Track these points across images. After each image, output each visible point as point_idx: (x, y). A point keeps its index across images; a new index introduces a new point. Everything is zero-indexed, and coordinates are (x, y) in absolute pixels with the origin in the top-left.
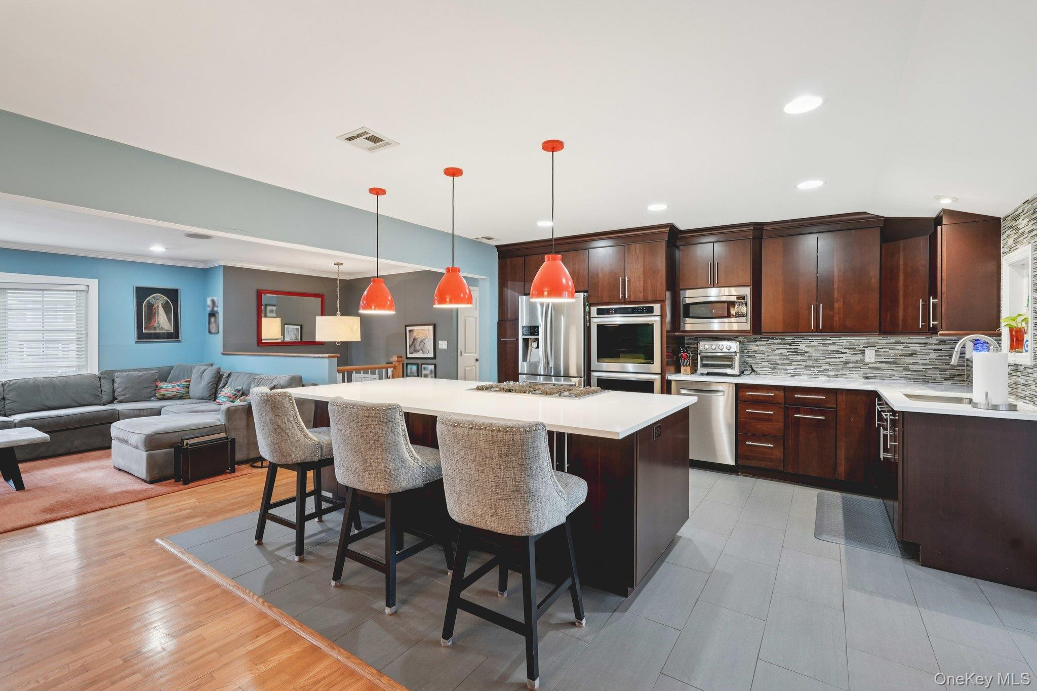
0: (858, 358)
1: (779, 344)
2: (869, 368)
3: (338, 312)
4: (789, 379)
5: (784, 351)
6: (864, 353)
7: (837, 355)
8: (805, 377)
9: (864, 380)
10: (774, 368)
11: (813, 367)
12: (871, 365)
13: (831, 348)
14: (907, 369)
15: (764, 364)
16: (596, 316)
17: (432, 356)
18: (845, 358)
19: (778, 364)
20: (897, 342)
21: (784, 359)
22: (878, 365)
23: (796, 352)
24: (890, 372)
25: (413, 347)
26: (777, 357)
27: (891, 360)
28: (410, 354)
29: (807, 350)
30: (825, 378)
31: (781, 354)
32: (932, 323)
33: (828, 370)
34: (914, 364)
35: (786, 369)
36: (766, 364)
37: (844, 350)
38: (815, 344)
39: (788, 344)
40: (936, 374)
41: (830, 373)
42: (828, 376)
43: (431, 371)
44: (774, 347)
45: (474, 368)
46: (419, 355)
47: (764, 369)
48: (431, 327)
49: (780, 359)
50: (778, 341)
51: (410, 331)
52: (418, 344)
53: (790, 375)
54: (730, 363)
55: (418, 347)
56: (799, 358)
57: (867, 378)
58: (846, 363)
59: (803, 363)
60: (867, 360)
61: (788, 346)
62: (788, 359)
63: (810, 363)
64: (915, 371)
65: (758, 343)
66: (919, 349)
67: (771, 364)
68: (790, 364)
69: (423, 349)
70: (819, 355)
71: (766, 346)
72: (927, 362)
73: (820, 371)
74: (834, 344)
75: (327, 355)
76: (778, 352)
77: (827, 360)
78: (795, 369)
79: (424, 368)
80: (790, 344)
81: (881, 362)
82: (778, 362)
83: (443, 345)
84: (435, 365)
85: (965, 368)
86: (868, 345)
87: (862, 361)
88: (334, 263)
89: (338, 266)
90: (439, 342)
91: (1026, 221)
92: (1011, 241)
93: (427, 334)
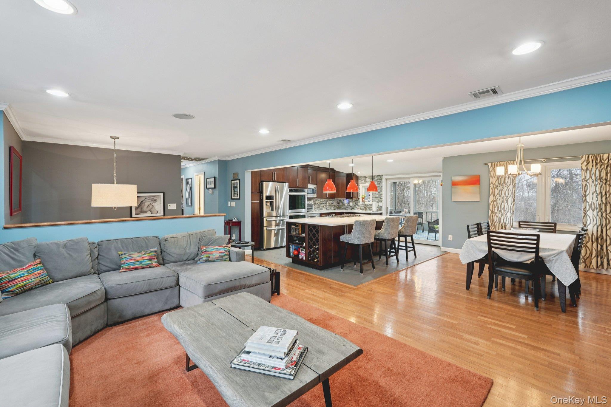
0: (325, 205)
2: (327, 207)
8: (317, 211)
13: (322, 202)
16: (290, 192)
24: (330, 208)
28: (136, 214)
30: (320, 210)
32: (352, 196)
34: (333, 205)
40: (335, 208)
42: (321, 210)
48: (162, 195)
56: (316, 205)
57: (327, 209)
63: (318, 206)
69: (152, 210)
74: (322, 201)
83: (171, 206)
85: (339, 206)
86: (327, 201)
87: (326, 205)
88: (111, 137)
89: (115, 140)
90: (169, 204)
91: (369, 179)
92: (363, 181)
93: (156, 199)
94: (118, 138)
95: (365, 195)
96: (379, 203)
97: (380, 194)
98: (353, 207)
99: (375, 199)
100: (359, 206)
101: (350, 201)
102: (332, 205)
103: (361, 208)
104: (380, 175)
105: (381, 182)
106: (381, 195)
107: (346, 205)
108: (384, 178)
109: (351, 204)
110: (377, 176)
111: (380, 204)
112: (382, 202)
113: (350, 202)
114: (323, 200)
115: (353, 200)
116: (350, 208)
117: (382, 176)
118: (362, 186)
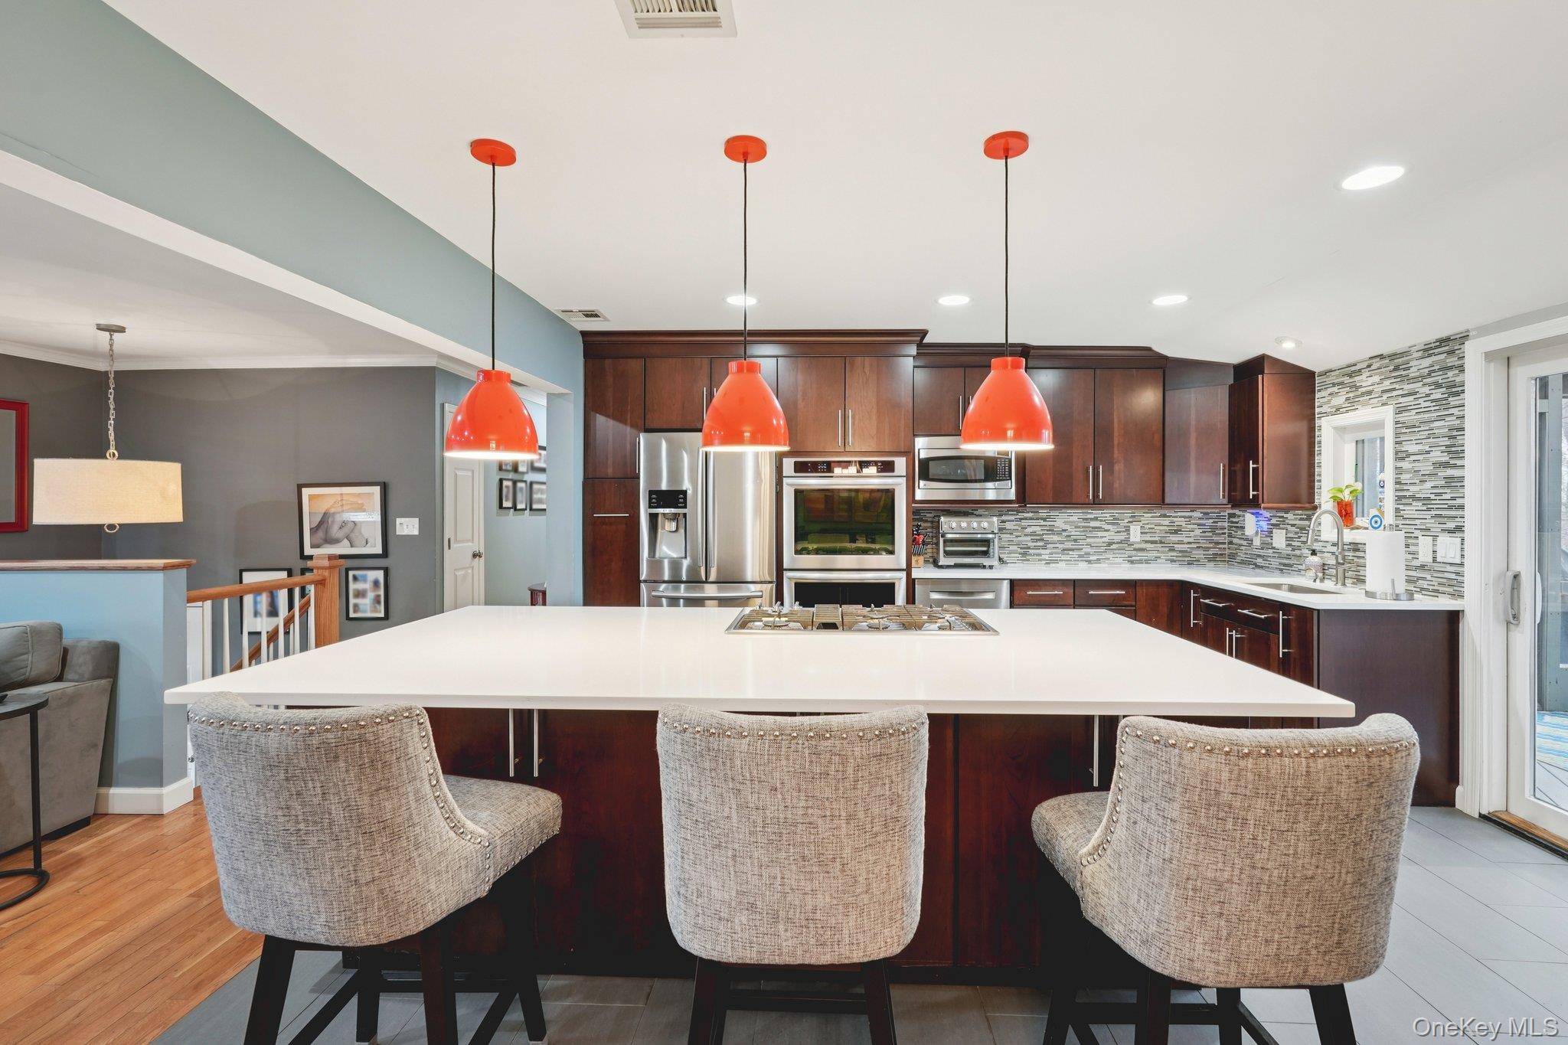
0: (1119, 538)
1: (1031, 519)
2: (1135, 550)
3: (112, 450)
4: (1044, 567)
5: (1038, 529)
6: (1129, 530)
7: (1100, 534)
8: (1062, 565)
9: (1128, 565)
10: (1025, 553)
11: (1073, 550)
12: (1137, 546)
13: (1093, 524)
14: (1172, 550)
15: (1012, 548)
16: (794, 474)
17: (379, 550)
18: (1108, 536)
19: (1029, 548)
20: (1165, 516)
21: (1037, 540)
22: (1143, 546)
23: (1051, 531)
24: (1155, 554)
25: (320, 534)
26: (1029, 538)
27: (1157, 539)
28: (313, 546)
29: (1065, 527)
30: (1084, 565)
31: (1033, 534)
32: (1252, 493)
33: (1088, 554)
34: (1181, 543)
35: (1040, 555)
36: (1015, 548)
37: (1107, 527)
38: (1074, 518)
39: (1042, 519)
40: (1199, 554)
41: (1092, 558)
42: (1089, 562)
43: (376, 583)
44: (1024, 523)
45: (470, 571)
46: (343, 549)
47: (1013, 555)
48: (377, 490)
49: (1033, 541)
50: (1030, 515)
51: (311, 497)
52: (336, 527)
53: (1044, 562)
54: (985, 549)
55: (335, 532)
56: (1056, 538)
57: (1132, 562)
58: (1110, 544)
59: (1061, 546)
60: (1132, 539)
61: (1042, 523)
62: (1042, 540)
63: (1068, 545)
64: (1181, 551)
65: (1004, 518)
66: (1184, 524)
67: (1021, 548)
68: (1044, 548)
69: (353, 536)
70: (1078, 533)
71: (1014, 523)
72: (1191, 540)
73: (1080, 556)
74: (1096, 519)
75: (160, 562)
76: (1029, 530)
77: (1089, 540)
78: (1051, 554)
79: (355, 578)
80: (1044, 520)
81: (1147, 542)
82: (1031, 544)
83: (407, 526)
84: (386, 571)
85: (1226, 546)
86: (1134, 519)
87: (1126, 541)
88: (100, 328)
89: (111, 335)
90: (398, 521)
91: (1376, 379)
92: (1339, 400)
93: (362, 504)
94: (121, 330)
95: (1359, 486)
96: (1444, 540)
97: (1450, 472)
98: (1288, 557)
99: (1411, 510)
100: (1314, 553)
101: (1274, 521)
102: (1174, 538)
103: (1324, 567)
104: (1444, 335)
105: (1455, 390)
106: (1455, 483)
107: (1257, 542)
108: (1473, 353)
109: (1279, 539)
110: (1428, 350)
111: (1448, 548)
112: (1459, 529)
113: (1276, 526)
114: (1106, 514)
115: (1290, 516)
116: (1275, 562)
117: (1464, 338)
118: (1341, 430)
